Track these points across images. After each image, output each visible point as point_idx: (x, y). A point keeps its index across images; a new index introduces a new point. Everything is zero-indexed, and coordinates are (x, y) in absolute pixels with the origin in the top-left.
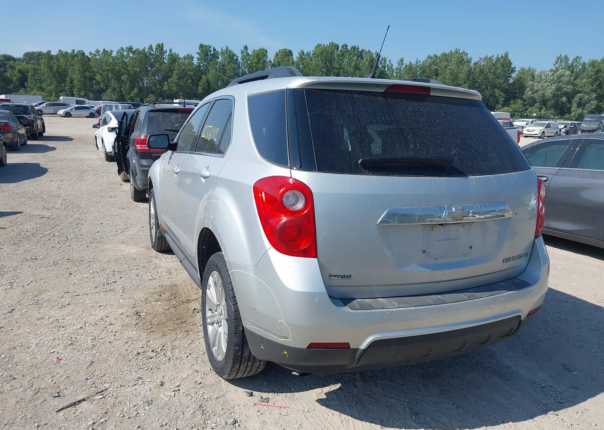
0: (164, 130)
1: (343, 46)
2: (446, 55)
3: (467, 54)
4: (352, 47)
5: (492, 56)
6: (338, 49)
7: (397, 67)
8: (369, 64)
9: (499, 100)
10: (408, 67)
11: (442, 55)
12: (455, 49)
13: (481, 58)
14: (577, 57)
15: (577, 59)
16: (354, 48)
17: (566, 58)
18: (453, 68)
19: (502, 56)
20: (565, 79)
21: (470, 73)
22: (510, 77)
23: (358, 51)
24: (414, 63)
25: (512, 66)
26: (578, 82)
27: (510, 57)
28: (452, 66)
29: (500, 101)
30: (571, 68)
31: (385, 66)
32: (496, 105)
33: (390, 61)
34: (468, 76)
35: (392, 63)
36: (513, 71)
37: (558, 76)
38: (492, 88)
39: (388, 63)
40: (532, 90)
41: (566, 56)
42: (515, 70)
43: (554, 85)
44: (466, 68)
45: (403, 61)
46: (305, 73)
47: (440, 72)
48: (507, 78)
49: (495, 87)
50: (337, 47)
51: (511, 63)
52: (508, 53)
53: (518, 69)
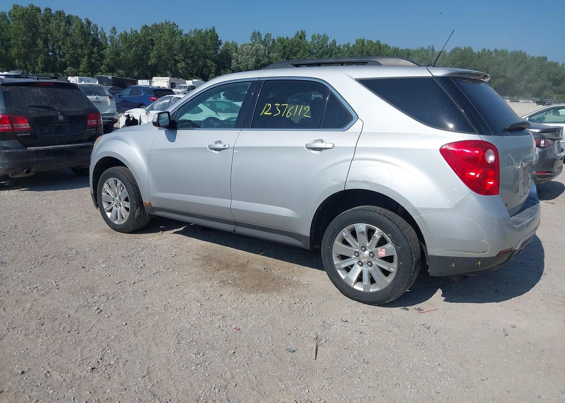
0: (28, 106)
1: (46, 10)
2: (157, 26)
3: (178, 26)
4: (57, 11)
5: (201, 29)
6: (40, 12)
7: (110, 35)
8: (80, 31)
9: (212, 69)
10: (123, 36)
11: (153, 26)
12: (165, 21)
13: (191, 31)
14: (268, 34)
15: (268, 35)
16: (60, 13)
17: (259, 34)
18: (166, 38)
19: (210, 30)
20: (261, 52)
21: (183, 44)
22: (218, 49)
23: (64, 16)
24: (129, 32)
25: (219, 39)
26: (271, 55)
27: (217, 31)
28: (166, 36)
29: (212, 71)
30: (264, 43)
31: (98, 34)
32: (209, 74)
33: (102, 29)
34: (182, 47)
35: (104, 31)
36: (220, 43)
37: (256, 50)
38: (205, 59)
39: (100, 30)
40: (237, 60)
41: (258, 33)
42: (221, 42)
43: (254, 58)
44: (178, 39)
45: (115, 29)
46: (4, 36)
47: (156, 42)
48: (216, 50)
49: (206, 57)
50: (39, 10)
51: (218, 36)
52: (214, 27)
53: (223, 42)
